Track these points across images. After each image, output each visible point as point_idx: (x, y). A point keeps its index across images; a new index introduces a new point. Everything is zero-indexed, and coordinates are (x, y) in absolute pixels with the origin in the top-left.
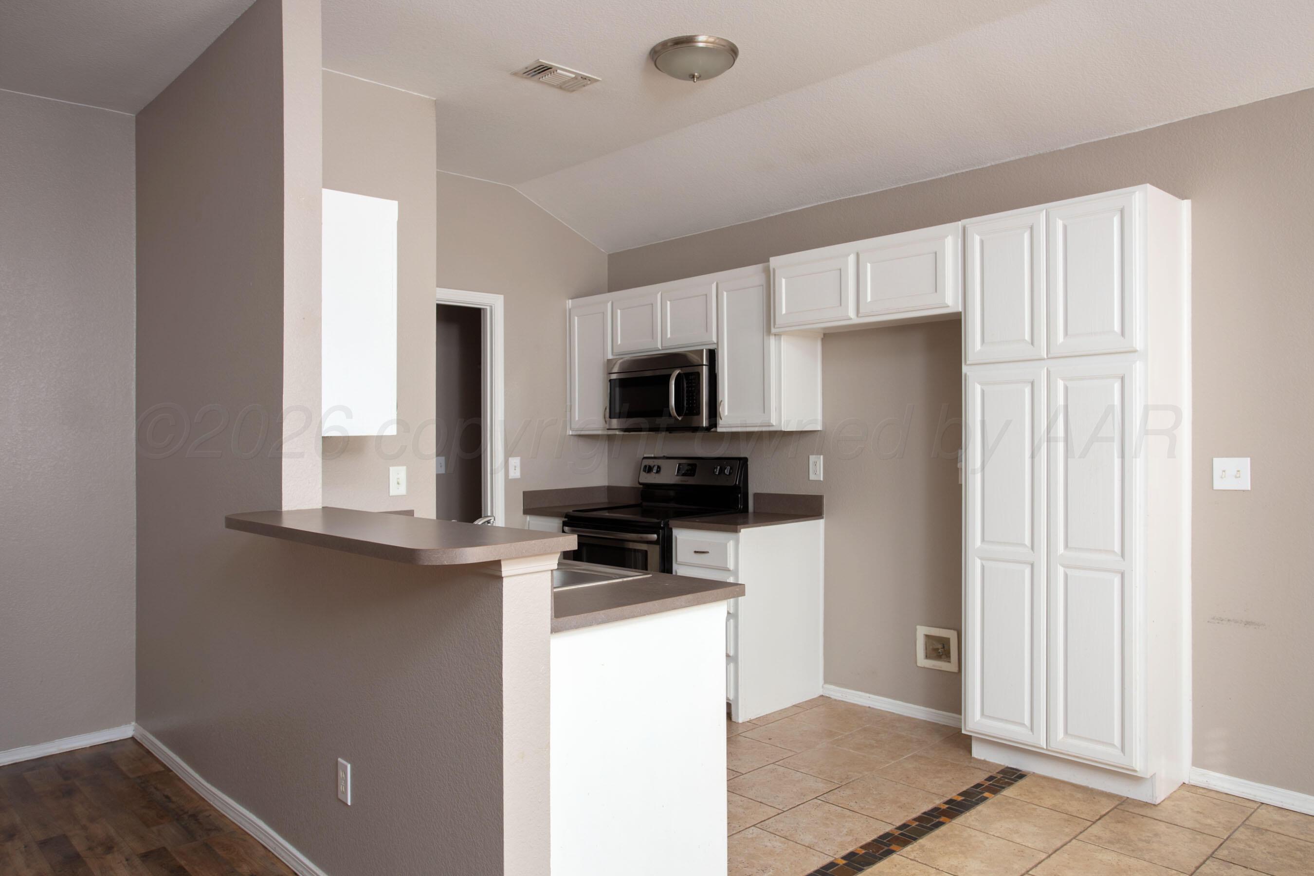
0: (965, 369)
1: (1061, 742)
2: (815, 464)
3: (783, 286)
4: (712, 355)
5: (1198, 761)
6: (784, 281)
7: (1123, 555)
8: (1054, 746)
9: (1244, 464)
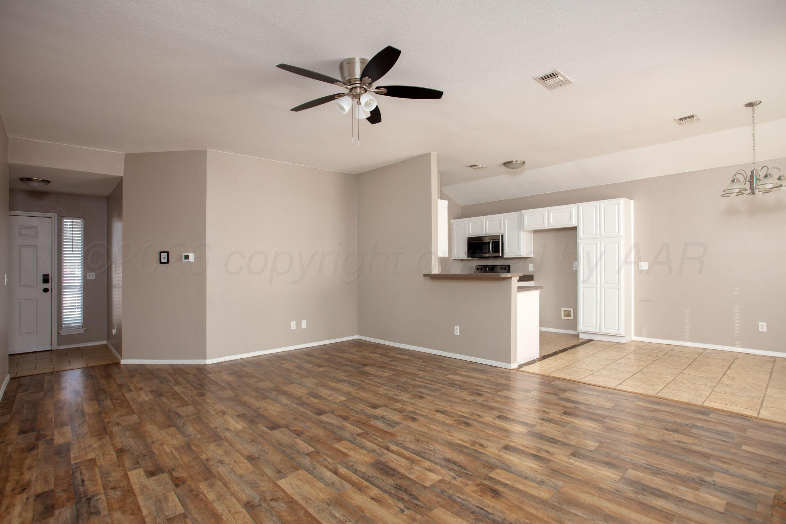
0: (578, 240)
1: (603, 330)
2: (531, 266)
3: (526, 218)
4: (502, 236)
5: (636, 335)
6: (526, 217)
7: (619, 284)
8: (601, 331)
9: (646, 263)
